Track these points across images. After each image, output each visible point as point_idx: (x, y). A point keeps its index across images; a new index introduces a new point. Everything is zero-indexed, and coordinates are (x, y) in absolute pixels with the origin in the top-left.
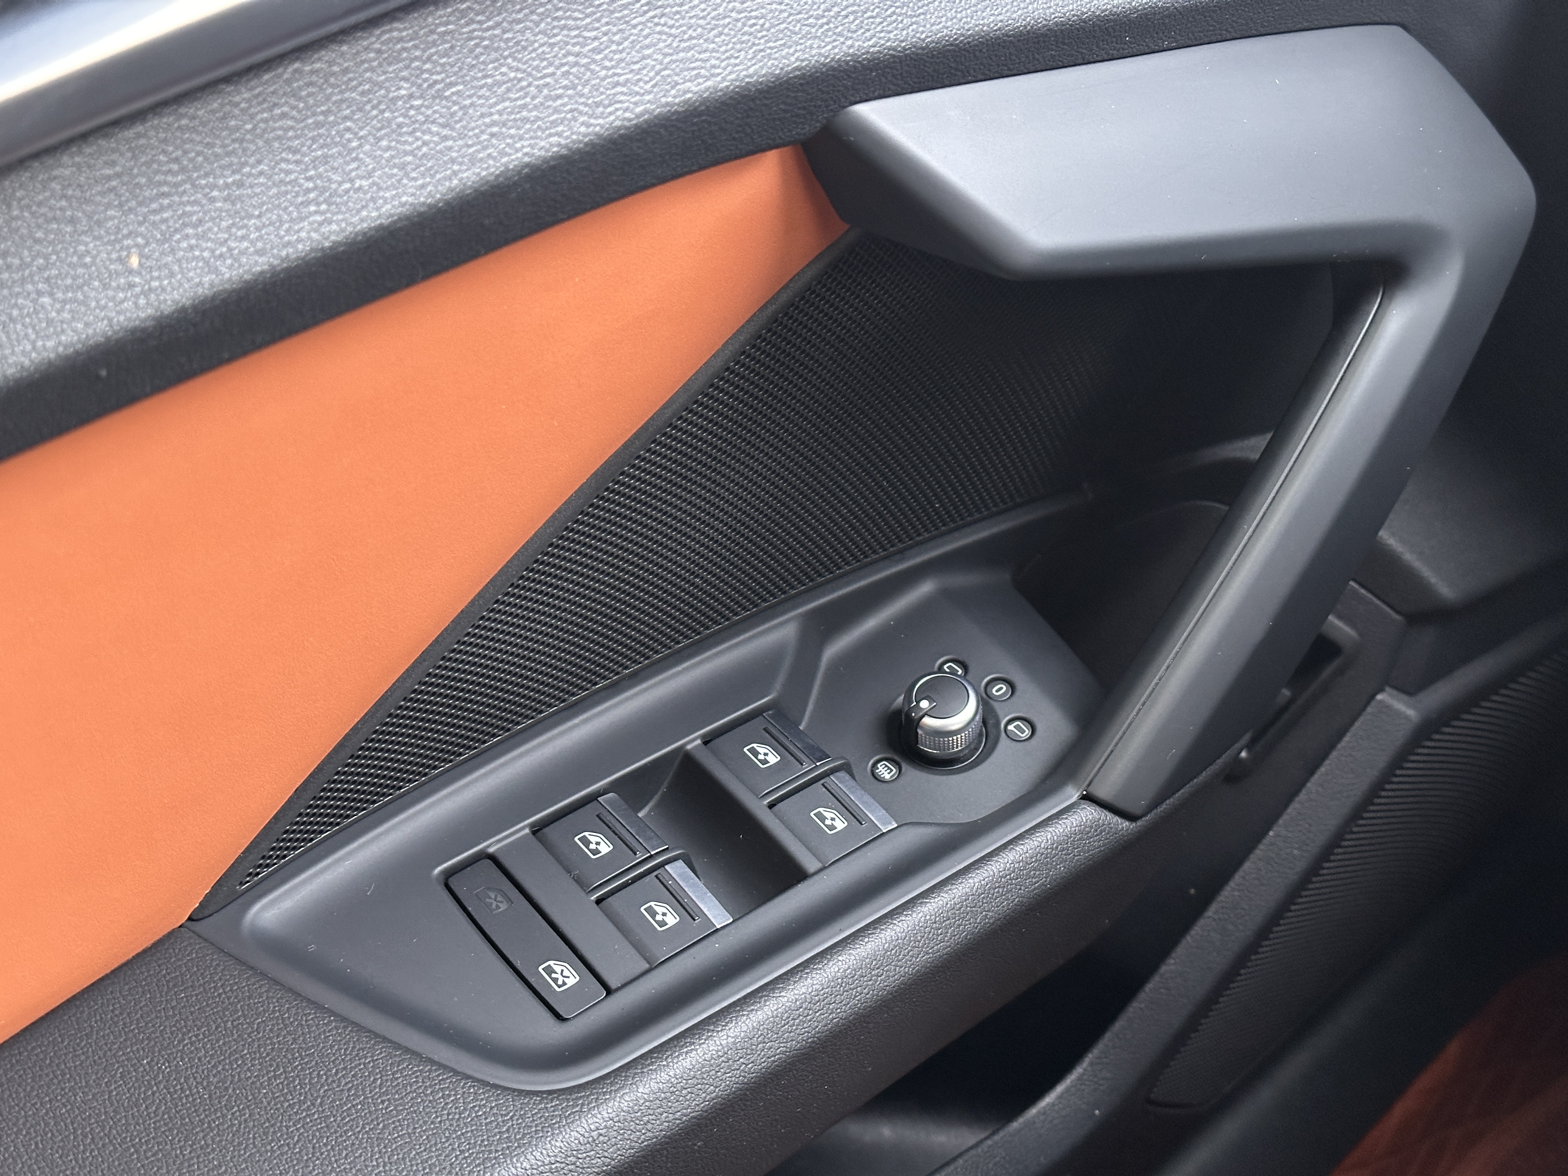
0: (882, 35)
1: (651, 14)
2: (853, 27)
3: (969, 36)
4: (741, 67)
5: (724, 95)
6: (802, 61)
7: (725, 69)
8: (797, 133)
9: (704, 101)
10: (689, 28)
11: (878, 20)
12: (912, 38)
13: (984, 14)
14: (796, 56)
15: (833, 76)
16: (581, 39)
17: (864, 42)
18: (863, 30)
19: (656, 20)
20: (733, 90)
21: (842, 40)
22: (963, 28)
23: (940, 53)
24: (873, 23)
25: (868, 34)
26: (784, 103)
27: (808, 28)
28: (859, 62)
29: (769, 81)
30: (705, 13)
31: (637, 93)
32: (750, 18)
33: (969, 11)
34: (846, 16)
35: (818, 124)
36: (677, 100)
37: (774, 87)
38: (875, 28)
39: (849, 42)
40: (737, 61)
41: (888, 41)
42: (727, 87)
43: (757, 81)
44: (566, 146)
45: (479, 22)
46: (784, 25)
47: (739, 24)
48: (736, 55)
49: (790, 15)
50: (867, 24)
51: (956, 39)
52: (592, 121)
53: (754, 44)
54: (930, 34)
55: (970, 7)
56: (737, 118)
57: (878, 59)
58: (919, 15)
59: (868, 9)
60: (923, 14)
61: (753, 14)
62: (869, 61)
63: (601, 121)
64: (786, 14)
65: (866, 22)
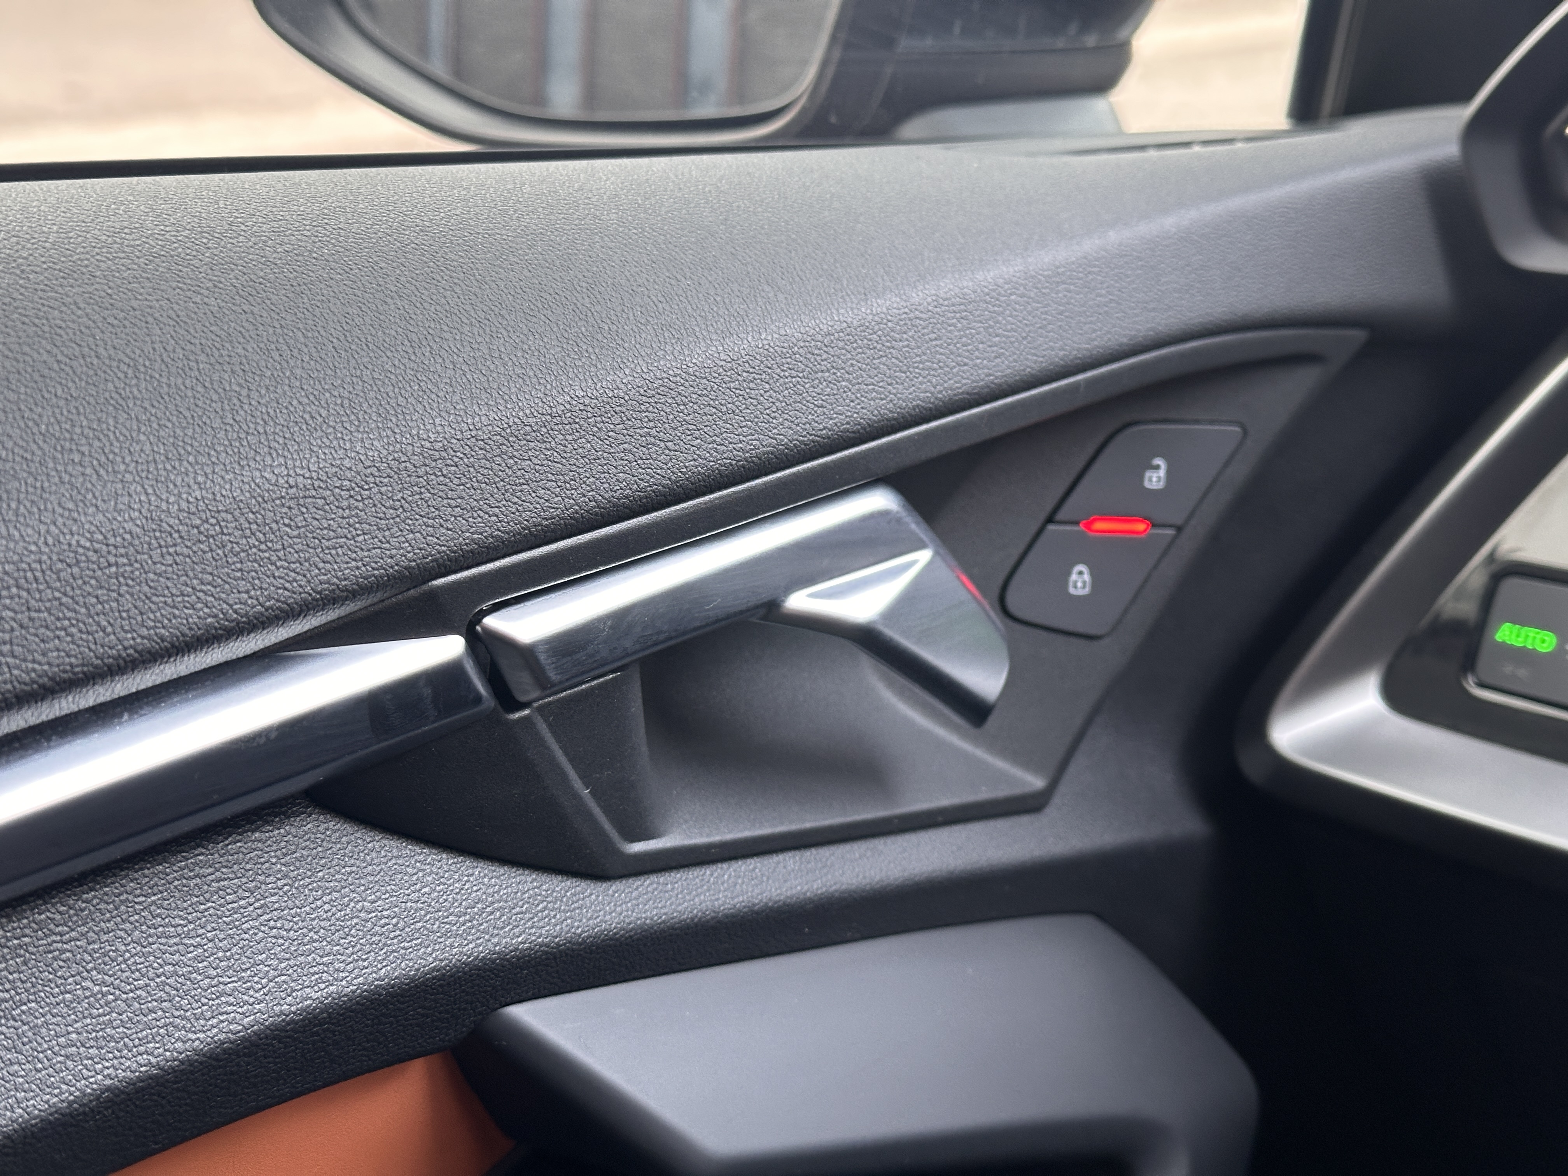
0: (533, 930)
1: (266, 917)
2: (500, 924)
3: (631, 930)
4: (369, 970)
5: (350, 1000)
6: (441, 960)
7: (351, 972)
8: (440, 1040)
9: (326, 1009)
10: (310, 931)
11: (527, 916)
12: (567, 933)
13: (647, 907)
14: (434, 955)
15: (478, 975)
16: (181, 947)
17: (512, 939)
18: (511, 927)
19: (272, 923)
20: (360, 996)
21: (487, 937)
22: (624, 922)
23: (598, 948)
24: (521, 919)
25: (516, 931)
26: (423, 1007)
27: (448, 926)
28: (508, 960)
29: (403, 983)
30: (329, 914)
31: (246, 1003)
32: (383, 917)
33: (629, 905)
34: (492, 913)
35: (464, 1029)
36: (293, 1009)
37: (409, 990)
38: (525, 924)
39: (496, 940)
40: (366, 964)
41: (539, 937)
42: (353, 992)
43: (389, 984)
44: (158, 1066)
45: (61, 934)
46: (419, 925)
47: (369, 925)
48: (364, 957)
49: (428, 913)
50: (516, 920)
51: (615, 934)
52: (190, 1035)
53: (385, 945)
54: (586, 929)
55: (630, 900)
56: (367, 1026)
57: (529, 955)
58: (574, 909)
59: (516, 905)
60: (578, 908)
61: (385, 913)
62: (519, 959)
63: (201, 1036)
64: (423, 913)
65: (514, 917)
